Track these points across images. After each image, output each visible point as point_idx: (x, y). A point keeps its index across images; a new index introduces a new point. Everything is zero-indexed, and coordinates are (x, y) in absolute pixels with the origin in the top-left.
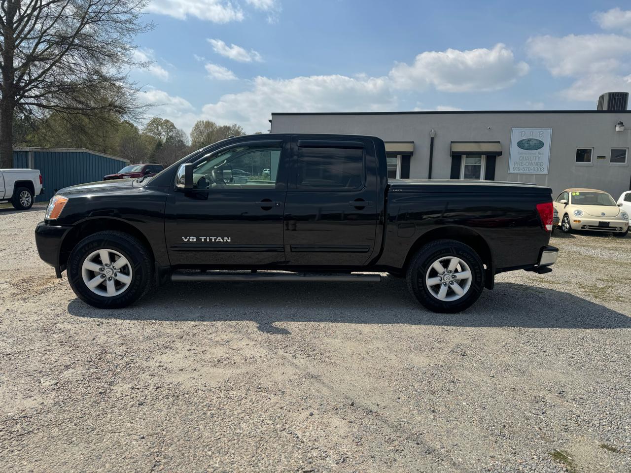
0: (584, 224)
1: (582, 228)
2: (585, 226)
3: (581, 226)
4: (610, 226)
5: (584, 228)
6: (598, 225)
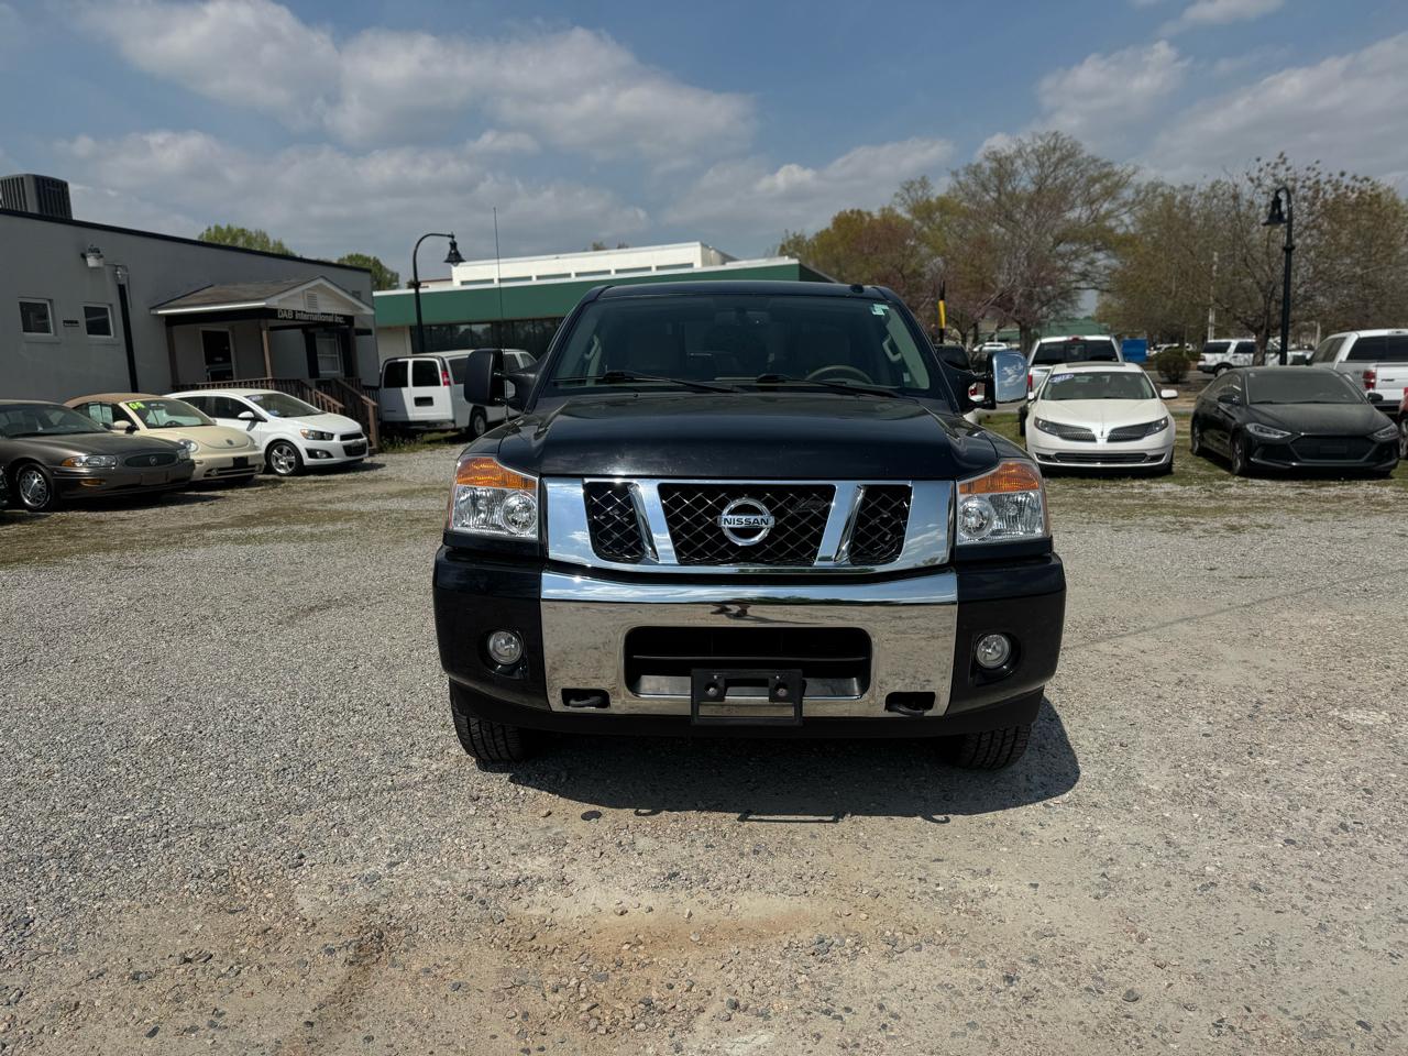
0: (210, 467)
1: (205, 476)
2: (210, 470)
3: (204, 472)
4: (250, 463)
5: (209, 475)
6: (231, 465)
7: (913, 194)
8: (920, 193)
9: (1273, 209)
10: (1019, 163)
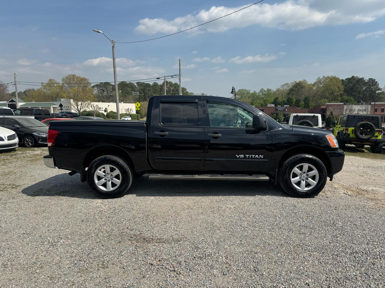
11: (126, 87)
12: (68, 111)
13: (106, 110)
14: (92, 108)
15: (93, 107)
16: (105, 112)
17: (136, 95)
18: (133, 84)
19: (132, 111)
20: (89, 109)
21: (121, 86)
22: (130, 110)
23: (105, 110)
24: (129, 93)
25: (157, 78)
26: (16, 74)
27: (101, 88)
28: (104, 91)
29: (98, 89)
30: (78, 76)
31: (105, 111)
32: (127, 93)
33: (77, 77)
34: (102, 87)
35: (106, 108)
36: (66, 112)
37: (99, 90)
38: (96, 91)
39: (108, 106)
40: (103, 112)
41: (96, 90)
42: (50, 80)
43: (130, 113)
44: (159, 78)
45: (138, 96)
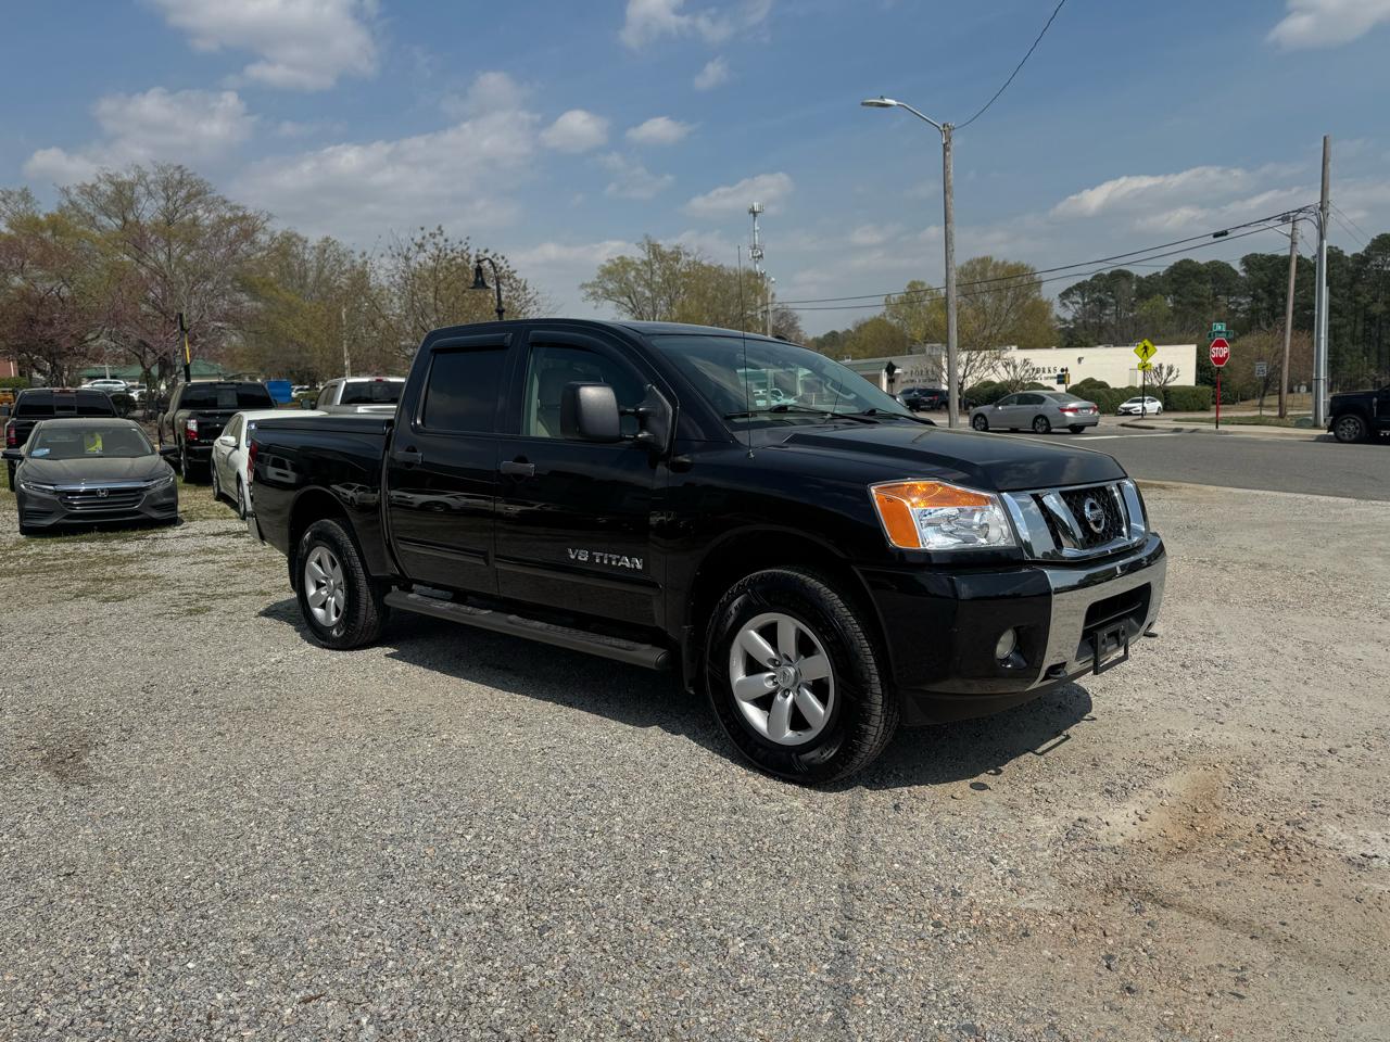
7: (11, 205)
8: (22, 206)
9: (477, 276)
10: (140, 190)
11: (1193, 282)
12: (929, 386)
13: (1063, 376)
14: (1008, 372)
15: (1011, 369)
16: (1059, 383)
17: (1236, 311)
18: (1226, 267)
19: (1174, 374)
20: (999, 376)
21: (1174, 280)
22: (1165, 371)
23: (1059, 376)
24: (1202, 304)
25: (1216, 235)
26: (773, 279)
27: (1095, 296)
28: (1103, 304)
29: (1083, 299)
30: (1001, 261)
31: (1061, 379)
32: (1193, 304)
33: (996, 265)
34: (1099, 291)
35: (1062, 370)
36: (920, 391)
37: (1088, 303)
38: (1077, 306)
39: (1080, 360)
40: (1053, 383)
41: (1078, 303)
42: (913, 285)
43: (1165, 382)
44: (1224, 233)
45: (1244, 312)
